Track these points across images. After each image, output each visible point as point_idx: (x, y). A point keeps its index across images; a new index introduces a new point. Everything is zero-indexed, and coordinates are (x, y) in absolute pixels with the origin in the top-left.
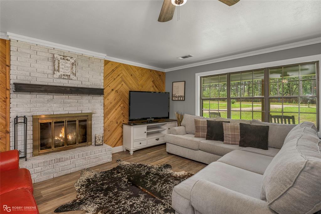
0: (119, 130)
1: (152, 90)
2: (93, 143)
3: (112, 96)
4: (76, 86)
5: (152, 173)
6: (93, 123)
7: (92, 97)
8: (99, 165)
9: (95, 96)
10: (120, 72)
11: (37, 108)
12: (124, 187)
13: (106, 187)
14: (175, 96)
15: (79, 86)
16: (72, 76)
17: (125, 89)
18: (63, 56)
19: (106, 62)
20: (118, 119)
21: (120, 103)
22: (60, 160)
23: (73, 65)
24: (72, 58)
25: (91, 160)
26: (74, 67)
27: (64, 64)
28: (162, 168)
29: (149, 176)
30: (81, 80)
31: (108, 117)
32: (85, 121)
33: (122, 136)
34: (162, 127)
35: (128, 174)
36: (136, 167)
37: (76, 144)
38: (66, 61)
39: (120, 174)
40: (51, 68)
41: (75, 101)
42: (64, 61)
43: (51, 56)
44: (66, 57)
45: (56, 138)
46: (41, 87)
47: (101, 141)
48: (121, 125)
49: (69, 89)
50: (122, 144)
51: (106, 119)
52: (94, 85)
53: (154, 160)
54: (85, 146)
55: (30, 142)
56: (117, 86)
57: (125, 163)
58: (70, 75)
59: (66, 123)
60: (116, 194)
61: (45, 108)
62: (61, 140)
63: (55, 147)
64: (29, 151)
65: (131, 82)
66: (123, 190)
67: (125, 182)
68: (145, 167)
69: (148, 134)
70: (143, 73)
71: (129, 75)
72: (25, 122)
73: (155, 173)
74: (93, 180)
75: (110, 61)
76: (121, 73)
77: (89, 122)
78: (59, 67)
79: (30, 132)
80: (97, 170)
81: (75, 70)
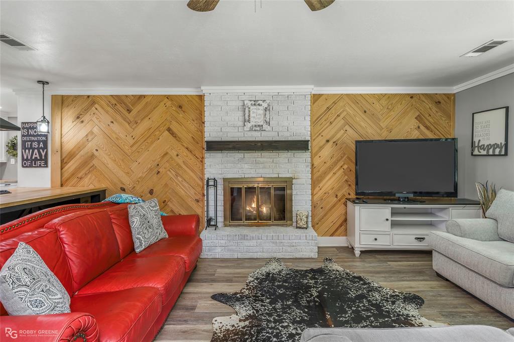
0: (340, 209)
1: (415, 135)
2: (294, 224)
3: (327, 151)
4: (271, 139)
5: (369, 301)
6: (295, 193)
7: (293, 154)
8: (296, 259)
9: (297, 153)
10: (342, 109)
11: (228, 170)
12: (304, 302)
13: (282, 292)
14: (478, 147)
15: (274, 139)
16: (265, 127)
17: (350, 137)
18: (254, 101)
19: (316, 98)
20: (339, 190)
21: (343, 163)
22: (244, 238)
23: (266, 111)
24: (265, 101)
25: (284, 247)
26: (268, 112)
27: (255, 111)
28: (398, 300)
29: (358, 303)
30: (277, 130)
31: (321, 185)
32: (283, 189)
33: (346, 220)
34: (439, 214)
35: (326, 285)
36: (347, 279)
37: (270, 220)
38: (258, 107)
39: (313, 281)
40: (241, 118)
41: (269, 160)
42: (255, 107)
43: (241, 104)
44: (258, 101)
45: (248, 209)
46: (229, 143)
47: (303, 222)
48: (344, 200)
49: (259, 144)
50: (345, 233)
51: (317, 189)
52: (296, 135)
53: (393, 278)
54: (282, 225)
55: (220, 208)
56: (336, 133)
57: (335, 267)
58: (262, 125)
59: (259, 191)
60: (285, 309)
61: (236, 169)
62: (254, 212)
63: (246, 220)
64: (220, 219)
65: (363, 124)
66: (299, 306)
67: (312, 295)
68: (365, 284)
69: (394, 224)
70: (392, 104)
71: (359, 112)
72: (215, 186)
73: (374, 302)
74: (273, 277)
75: (323, 95)
76: (343, 111)
77: (289, 192)
78: (249, 116)
79: (221, 198)
80: (289, 264)
81: (268, 118)
